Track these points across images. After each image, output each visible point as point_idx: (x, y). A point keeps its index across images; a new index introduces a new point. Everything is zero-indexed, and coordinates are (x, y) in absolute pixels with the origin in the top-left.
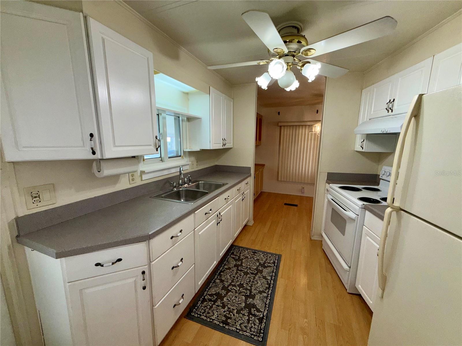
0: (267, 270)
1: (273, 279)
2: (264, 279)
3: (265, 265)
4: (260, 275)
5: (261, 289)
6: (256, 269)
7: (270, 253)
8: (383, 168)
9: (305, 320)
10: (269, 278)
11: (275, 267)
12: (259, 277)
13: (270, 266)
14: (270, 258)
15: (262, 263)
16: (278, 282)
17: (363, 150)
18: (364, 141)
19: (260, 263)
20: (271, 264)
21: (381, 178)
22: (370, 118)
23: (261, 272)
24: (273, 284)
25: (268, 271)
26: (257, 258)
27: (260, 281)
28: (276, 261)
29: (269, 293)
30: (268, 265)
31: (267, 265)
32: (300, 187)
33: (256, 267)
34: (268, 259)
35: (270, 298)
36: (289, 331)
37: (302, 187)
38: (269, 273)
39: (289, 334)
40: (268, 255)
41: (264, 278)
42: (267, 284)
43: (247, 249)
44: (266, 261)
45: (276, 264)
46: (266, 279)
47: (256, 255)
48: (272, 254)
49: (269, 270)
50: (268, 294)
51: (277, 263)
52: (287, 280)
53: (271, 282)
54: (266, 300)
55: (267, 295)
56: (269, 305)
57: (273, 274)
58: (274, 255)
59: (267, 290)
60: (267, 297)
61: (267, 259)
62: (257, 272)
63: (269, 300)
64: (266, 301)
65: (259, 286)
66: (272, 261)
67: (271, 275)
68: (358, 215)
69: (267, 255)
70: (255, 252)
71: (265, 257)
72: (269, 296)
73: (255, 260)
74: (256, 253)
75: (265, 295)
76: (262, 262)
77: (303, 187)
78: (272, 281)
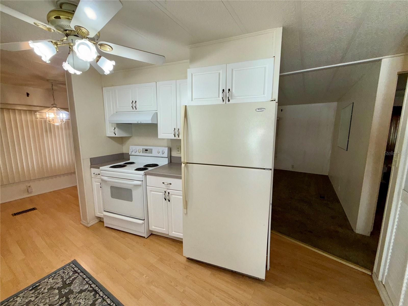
0: (75, 284)
1: (91, 283)
2: (81, 294)
3: (67, 283)
4: (72, 296)
5: (90, 302)
6: (61, 296)
7: (59, 270)
8: (130, 147)
9: (144, 276)
10: (87, 286)
11: (81, 274)
12: (74, 298)
13: (75, 278)
14: (65, 273)
15: (62, 285)
16: (99, 281)
17: (116, 136)
18: (115, 129)
19: (58, 288)
20: (73, 276)
21: (131, 154)
22: (117, 111)
23: (71, 292)
24: (96, 286)
25: (77, 284)
26: (47, 288)
27: (80, 299)
28: (75, 269)
29: (101, 295)
30: (71, 279)
31: (70, 281)
32: (23, 187)
33: (58, 296)
34: (64, 276)
35: (107, 296)
36: (144, 295)
37: (27, 186)
38: (81, 284)
39: (145, 295)
40: (59, 273)
41: (81, 291)
42: (90, 293)
43: (17, 296)
44: (63, 279)
45: (79, 271)
46: (85, 291)
47: (41, 288)
48: (63, 268)
49: (78, 281)
50: (102, 297)
51: (79, 269)
52: (104, 271)
53: (93, 287)
54: (105, 302)
55: (102, 299)
56: (113, 302)
57: (86, 281)
58: (68, 267)
59: (98, 295)
60: (104, 300)
61: (62, 277)
62: (66, 297)
63: (109, 299)
64: (107, 302)
65: (85, 304)
66: (71, 273)
67: (85, 283)
68: (143, 181)
69: (58, 275)
70: (35, 287)
71: (57, 279)
72: (104, 296)
73: (47, 292)
74: (39, 285)
75: (100, 300)
76: (60, 285)
77: (29, 185)
78: (93, 285)
